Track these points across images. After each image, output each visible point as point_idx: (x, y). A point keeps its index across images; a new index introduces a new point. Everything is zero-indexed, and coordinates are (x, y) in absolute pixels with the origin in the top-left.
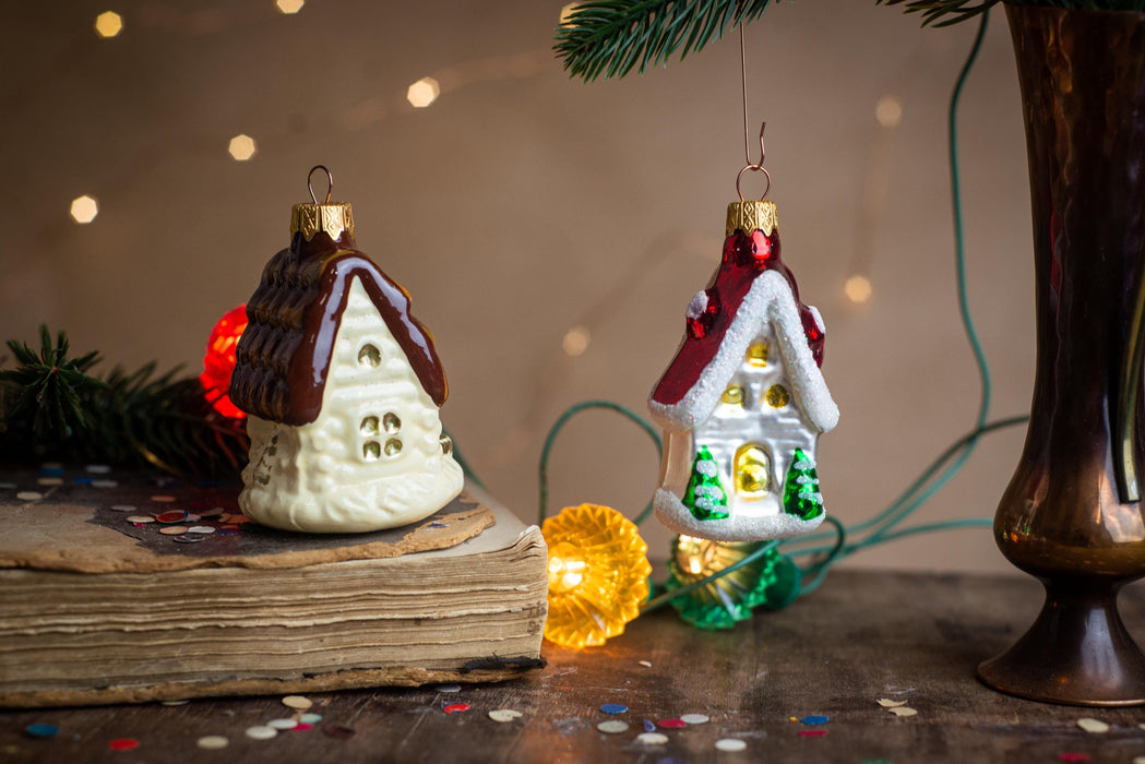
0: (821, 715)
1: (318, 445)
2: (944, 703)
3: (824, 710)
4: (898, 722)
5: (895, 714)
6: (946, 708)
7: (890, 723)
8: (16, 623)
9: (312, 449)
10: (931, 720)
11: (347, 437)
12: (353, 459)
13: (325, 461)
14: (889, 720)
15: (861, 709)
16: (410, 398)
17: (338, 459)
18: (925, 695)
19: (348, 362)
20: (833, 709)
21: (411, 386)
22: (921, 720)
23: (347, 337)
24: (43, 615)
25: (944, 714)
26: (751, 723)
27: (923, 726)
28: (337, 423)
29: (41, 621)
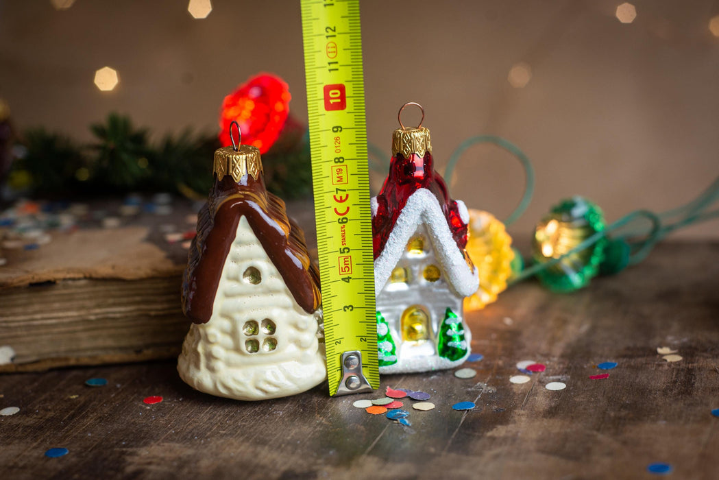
0: (613, 361)
1: (211, 339)
2: (705, 351)
3: (617, 357)
4: (666, 367)
5: (666, 360)
6: (705, 354)
7: (660, 368)
8: (83, 313)
9: (208, 342)
10: (690, 366)
11: (233, 334)
12: (237, 349)
13: (217, 350)
14: (659, 365)
15: (643, 356)
16: (286, 308)
17: (227, 349)
18: (693, 344)
19: (236, 279)
20: (624, 356)
21: (287, 299)
22: (683, 366)
23: (235, 260)
24: (99, 306)
25: (702, 360)
26: (563, 368)
27: (683, 370)
28: (226, 324)
29: (98, 311)
